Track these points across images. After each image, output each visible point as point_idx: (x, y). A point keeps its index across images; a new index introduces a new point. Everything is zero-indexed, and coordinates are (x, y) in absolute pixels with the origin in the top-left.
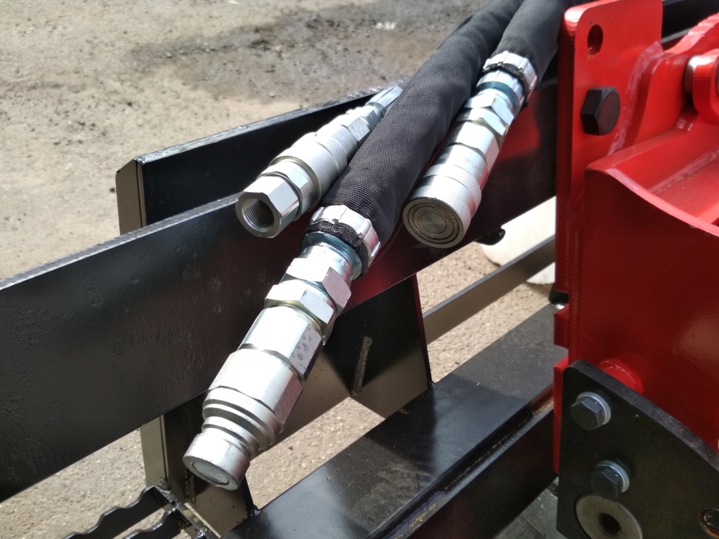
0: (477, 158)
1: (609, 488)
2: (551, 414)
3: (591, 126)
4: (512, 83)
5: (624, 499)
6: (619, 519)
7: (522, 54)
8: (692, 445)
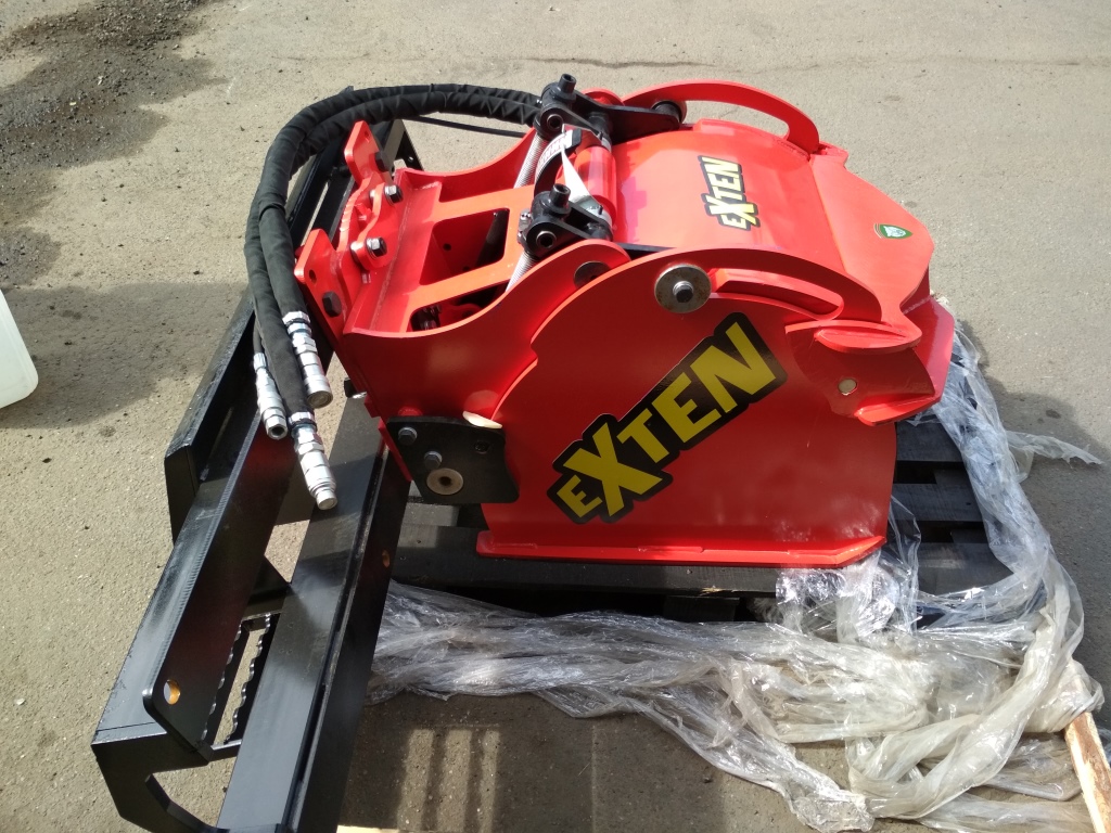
0: (316, 367)
1: (435, 464)
2: (390, 452)
3: (333, 314)
4: (304, 326)
5: (444, 465)
6: (447, 475)
7: (297, 310)
8: (453, 423)
